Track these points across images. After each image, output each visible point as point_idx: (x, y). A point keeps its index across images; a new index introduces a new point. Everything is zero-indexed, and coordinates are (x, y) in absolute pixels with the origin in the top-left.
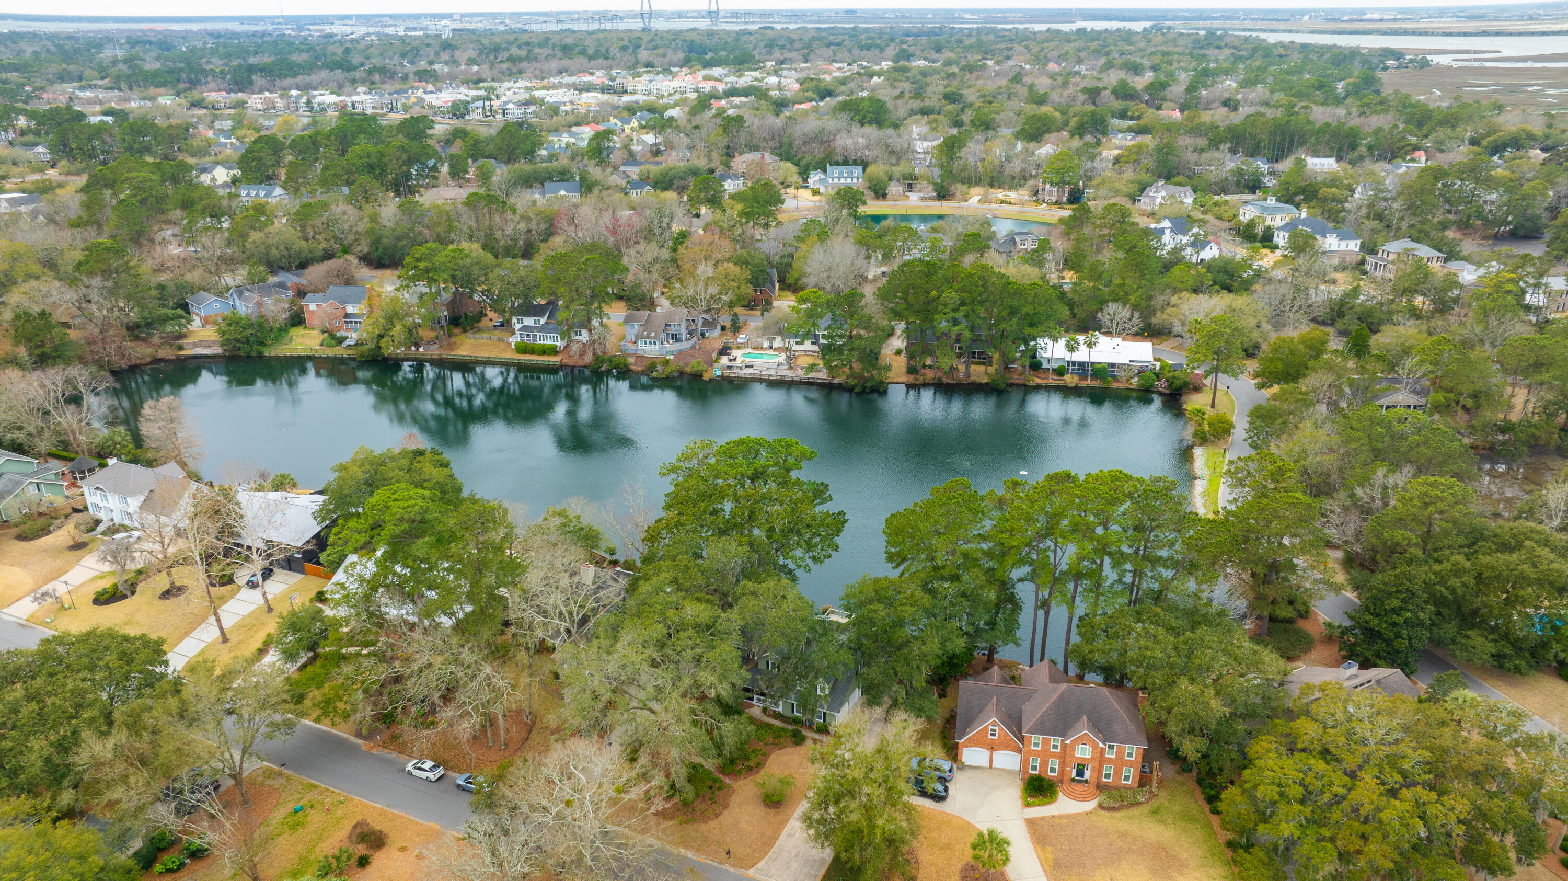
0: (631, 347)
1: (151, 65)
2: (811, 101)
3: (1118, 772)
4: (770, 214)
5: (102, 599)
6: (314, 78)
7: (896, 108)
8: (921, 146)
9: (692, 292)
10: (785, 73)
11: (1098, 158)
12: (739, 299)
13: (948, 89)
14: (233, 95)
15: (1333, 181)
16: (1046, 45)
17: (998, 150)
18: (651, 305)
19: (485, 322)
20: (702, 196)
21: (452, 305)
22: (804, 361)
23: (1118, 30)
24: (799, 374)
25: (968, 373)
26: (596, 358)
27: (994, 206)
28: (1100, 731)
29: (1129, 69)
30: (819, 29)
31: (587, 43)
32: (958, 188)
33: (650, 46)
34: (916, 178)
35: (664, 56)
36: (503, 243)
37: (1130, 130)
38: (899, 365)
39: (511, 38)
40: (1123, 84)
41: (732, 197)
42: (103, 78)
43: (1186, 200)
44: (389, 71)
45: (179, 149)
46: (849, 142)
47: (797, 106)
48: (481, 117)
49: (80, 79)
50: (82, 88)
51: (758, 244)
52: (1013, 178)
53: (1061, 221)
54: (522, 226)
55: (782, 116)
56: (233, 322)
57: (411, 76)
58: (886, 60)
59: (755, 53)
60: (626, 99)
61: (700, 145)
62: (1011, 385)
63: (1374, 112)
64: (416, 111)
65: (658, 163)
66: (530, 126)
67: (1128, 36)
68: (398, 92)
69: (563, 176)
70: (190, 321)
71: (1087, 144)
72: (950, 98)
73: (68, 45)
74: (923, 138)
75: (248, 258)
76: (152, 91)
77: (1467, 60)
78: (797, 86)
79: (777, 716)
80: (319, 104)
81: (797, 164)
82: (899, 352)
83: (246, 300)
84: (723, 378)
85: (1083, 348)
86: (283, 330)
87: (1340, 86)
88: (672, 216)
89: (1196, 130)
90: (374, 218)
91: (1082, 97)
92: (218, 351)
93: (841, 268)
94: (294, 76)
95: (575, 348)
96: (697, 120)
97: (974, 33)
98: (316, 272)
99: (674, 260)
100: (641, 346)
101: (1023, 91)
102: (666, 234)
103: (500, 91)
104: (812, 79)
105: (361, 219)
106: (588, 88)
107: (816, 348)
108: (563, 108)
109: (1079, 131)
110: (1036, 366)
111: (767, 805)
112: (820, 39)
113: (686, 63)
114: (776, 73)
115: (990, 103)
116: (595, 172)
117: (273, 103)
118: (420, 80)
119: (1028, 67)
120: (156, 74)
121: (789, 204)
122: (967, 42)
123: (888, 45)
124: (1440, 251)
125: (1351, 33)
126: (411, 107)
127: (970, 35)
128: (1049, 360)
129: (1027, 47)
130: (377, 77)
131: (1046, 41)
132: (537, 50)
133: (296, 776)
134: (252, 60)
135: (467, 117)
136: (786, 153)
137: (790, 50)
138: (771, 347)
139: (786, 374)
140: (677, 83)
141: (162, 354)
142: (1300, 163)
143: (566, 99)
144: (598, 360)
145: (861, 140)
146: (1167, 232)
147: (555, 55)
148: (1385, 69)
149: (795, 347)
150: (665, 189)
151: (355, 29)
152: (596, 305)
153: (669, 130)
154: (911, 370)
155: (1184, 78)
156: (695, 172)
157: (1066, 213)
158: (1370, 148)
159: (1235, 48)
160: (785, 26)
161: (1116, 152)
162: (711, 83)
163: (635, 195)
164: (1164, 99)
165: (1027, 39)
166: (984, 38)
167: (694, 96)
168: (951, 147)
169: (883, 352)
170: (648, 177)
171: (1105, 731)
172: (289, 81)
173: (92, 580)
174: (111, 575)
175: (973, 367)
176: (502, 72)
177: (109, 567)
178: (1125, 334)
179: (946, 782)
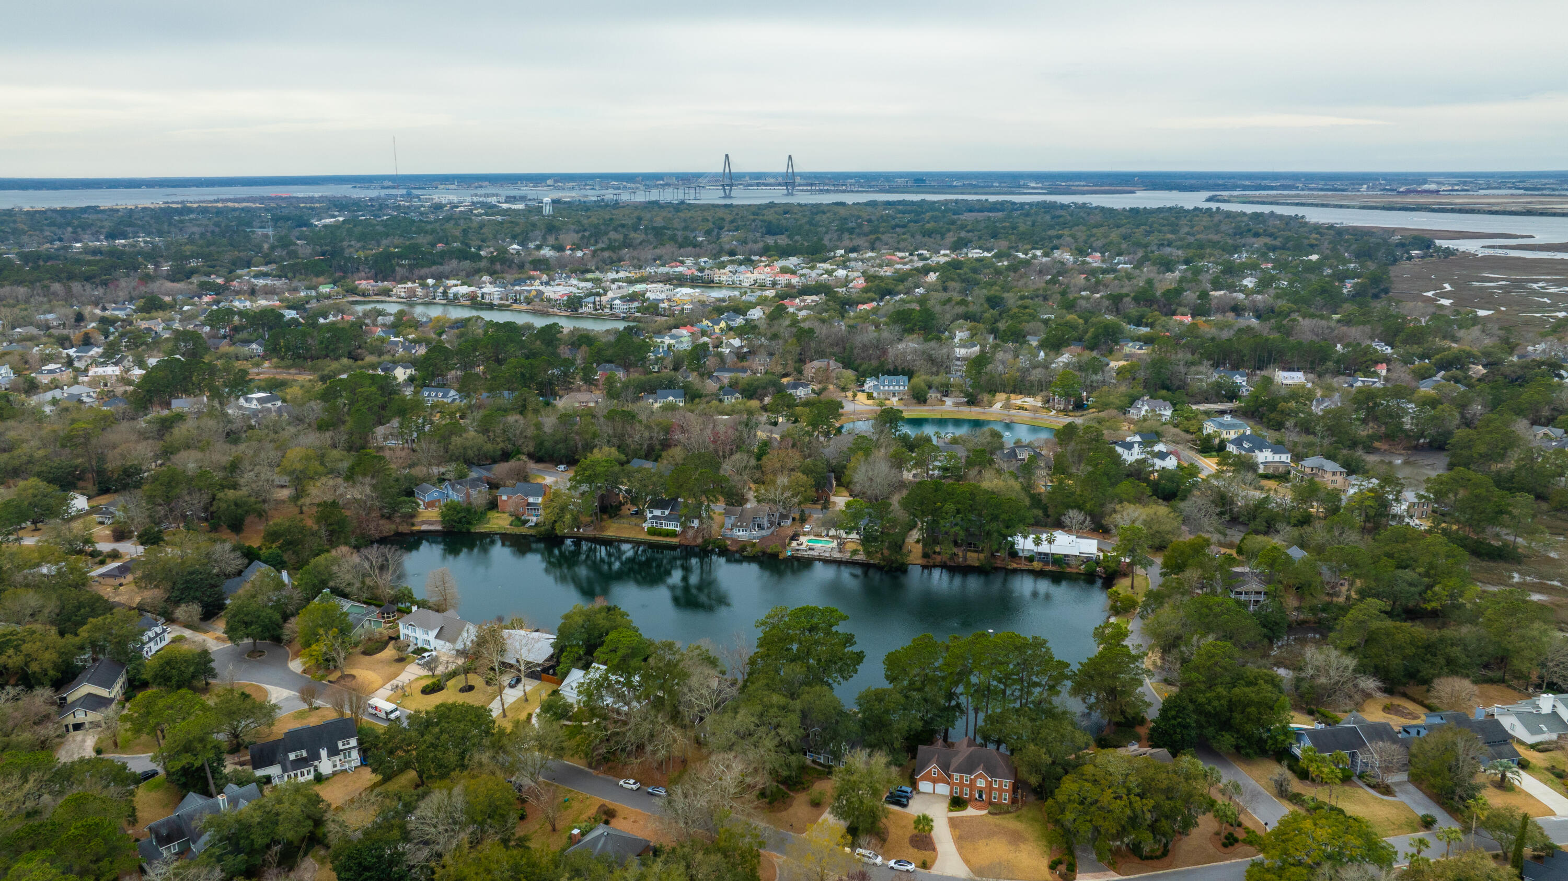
0: (729, 533)
2: (872, 300)
3: (1000, 796)
4: (832, 421)
5: (426, 691)
7: (943, 313)
8: (961, 353)
9: (772, 494)
11: (1102, 371)
12: (805, 499)
13: (993, 290)
17: (1023, 359)
18: (742, 501)
19: (624, 511)
20: (780, 404)
21: (601, 497)
22: (850, 547)
24: (846, 556)
25: (965, 558)
26: (705, 541)
27: (1013, 412)
28: (989, 772)
29: (1161, 265)
31: (675, 224)
32: (986, 395)
33: (732, 226)
34: (951, 387)
35: (746, 241)
36: (632, 446)
37: (1140, 338)
38: (918, 550)
40: (1149, 285)
41: (803, 404)
42: (268, 264)
43: (1164, 414)
44: (508, 260)
45: (360, 347)
46: (900, 350)
47: (860, 307)
48: (589, 310)
49: (249, 264)
51: (820, 452)
52: (1032, 385)
53: (1061, 429)
55: (846, 320)
57: (527, 266)
58: (945, 249)
59: (827, 238)
60: (716, 294)
61: (778, 351)
62: (997, 568)
64: (537, 304)
65: (744, 370)
66: (639, 329)
68: (520, 283)
69: (670, 382)
70: (417, 505)
71: (1096, 356)
72: (993, 302)
74: (963, 345)
75: (452, 457)
78: (861, 282)
79: (820, 764)
80: (454, 294)
82: (917, 542)
83: (457, 491)
84: (792, 556)
86: (484, 514)
87: (1348, 287)
88: (757, 424)
89: (1189, 345)
91: (1106, 304)
92: (438, 527)
93: (879, 478)
94: (429, 266)
95: (691, 533)
96: (775, 327)
99: (759, 467)
100: (736, 532)
102: (753, 441)
103: (606, 283)
104: (875, 274)
105: (529, 427)
106: (680, 281)
107: (859, 537)
108: (662, 306)
109: (1092, 344)
110: (1013, 555)
111: (812, 805)
112: (887, 218)
113: (764, 251)
116: (695, 379)
118: (535, 270)
119: (1071, 259)
121: (848, 408)
123: (949, 229)
124: (1346, 467)
128: (1022, 551)
129: (1075, 234)
132: (632, 235)
133: (561, 786)
135: (580, 311)
136: (847, 361)
137: (859, 235)
138: (827, 535)
139: (837, 555)
140: (757, 275)
141: (400, 529)
142: (1271, 377)
144: (706, 542)
145: (910, 347)
146: (1136, 445)
148: (1410, 258)
149: (845, 536)
150: (750, 397)
152: (704, 500)
153: (752, 334)
154: (925, 555)
156: (771, 378)
157: (1065, 421)
158: (1338, 362)
159: (1272, 233)
161: (1122, 363)
162: (787, 276)
163: (727, 401)
164: (1181, 303)
167: (772, 293)
168: (979, 364)
169: (907, 540)
170: (736, 383)
171: (991, 771)
172: (424, 271)
173: (417, 679)
174: (427, 676)
175: (969, 554)
176: (604, 261)
177: (425, 672)
178: (1080, 532)
179: (908, 798)
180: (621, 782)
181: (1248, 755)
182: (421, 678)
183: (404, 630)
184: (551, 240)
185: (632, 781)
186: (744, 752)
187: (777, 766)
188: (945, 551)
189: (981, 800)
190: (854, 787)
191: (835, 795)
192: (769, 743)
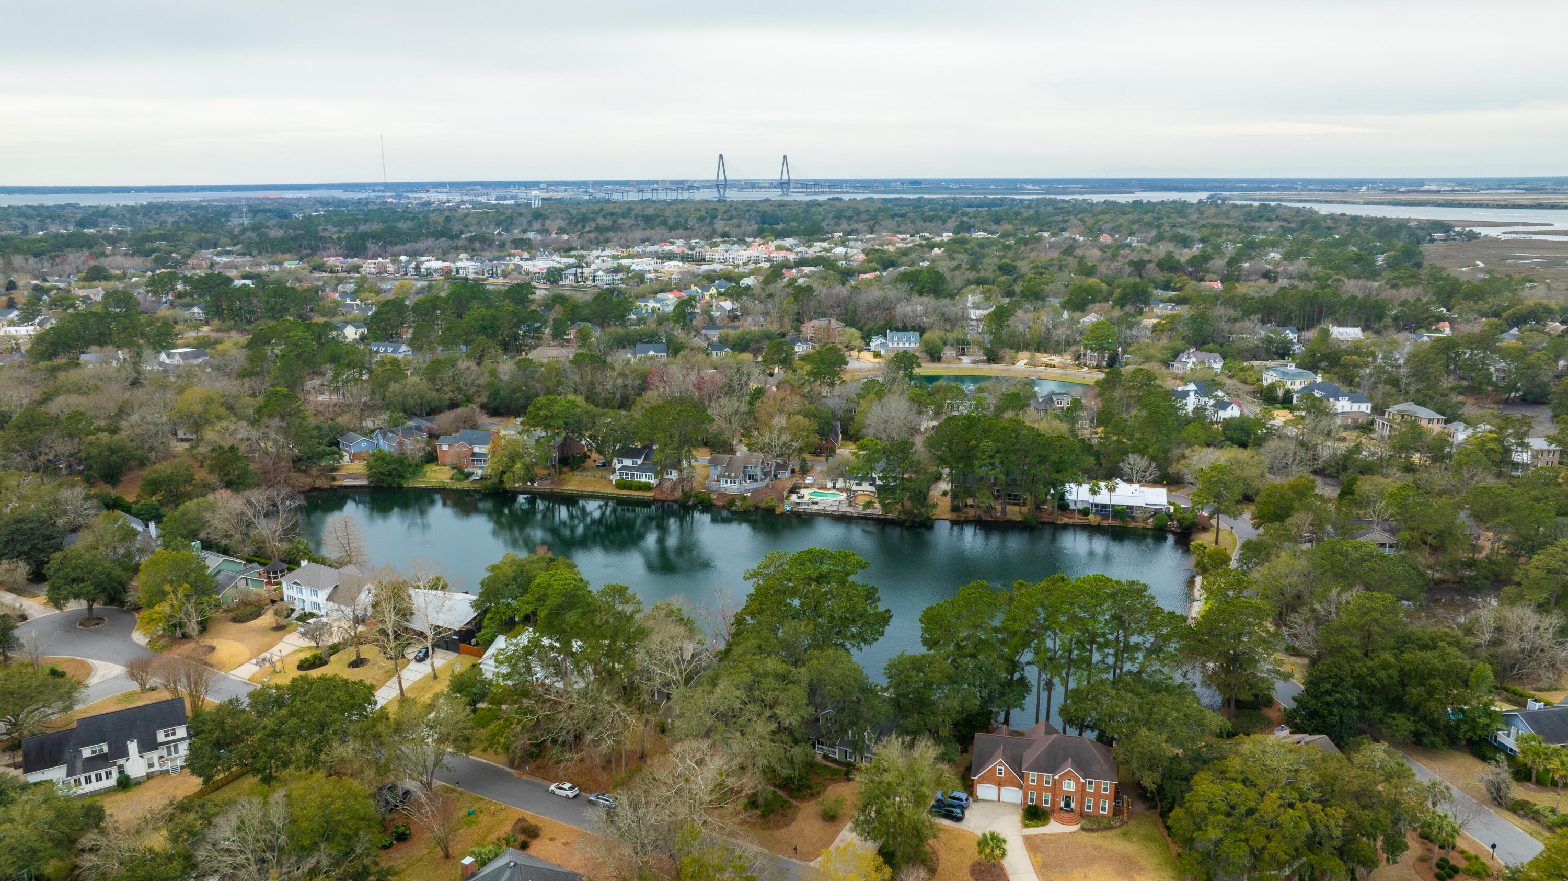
0: (714, 486)
1: (276, 233)
2: (875, 271)
3: (1097, 804)
4: (836, 374)
5: (306, 665)
6: (422, 245)
7: (953, 278)
8: (975, 314)
9: (767, 440)
10: (852, 243)
11: (1136, 328)
12: (807, 447)
13: (1004, 261)
14: (349, 260)
15: (1356, 348)
16: (1101, 217)
17: (1045, 318)
18: (732, 451)
19: (589, 463)
20: (775, 357)
21: (562, 447)
22: (862, 500)
23: (1174, 202)
24: (858, 510)
25: (1004, 511)
26: (685, 494)
27: (1039, 369)
28: (1081, 770)
29: (1178, 242)
30: (885, 200)
31: (667, 213)
32: (1008, 353)
33: (726, 216)
34: (968, 343)
35: (739, 226)
36: (603, 396)
37: (1170, 300)
38: (945, 504)
39: (597, 208)
40: (1169, 256)
41: (802, 358)
42: (235, 245)
43: (1214, 366)
44: (488, 239)
45: (312, 310)
46: (909, 309)
47: (862, 276)
48: (572, 283)
49: (215, 246)
50: (219, 254)
51: (824, 400)
52: (1058, 343)
53: (1097, 383)
54: (620, 382)
55: (848, 285)
56: (380, 458)
57: (508, 244)
58: (947, 231)
59: (824, 224)
60: (705, 267)
61: (774, 311)
62: (1043, 523)
63: (1405, 285)
64: (516, 279)
65: (736, 328)
66: (620, 292)
67: (1181, 208)
68: (498, 259)
69: (651, 339)
70: (342, 457)
71: (1127, 314)
72: (1004, 269)
73: (201, 214)
74: (977, 306)
75: (387, 406)
76: (279, 257)
77: (1516, 233)
78: (862, 257)
79: (835, 761)
80: (427, 269)
81: (860, 329)
82: (945, 494)
83: (389, 440)
84: (791, 511)
85: (1104, 492)
86: (419, 466)
87: (1380, 260)
88: (749, 375)
89: (1230, 301)
90: (493, 373)
91: (1128, 269)
92: (365, 482)
93: (896, 421)
94: (404, 243)
95: (667, 485)
96: (770, 289)
97: (1034, 205)
98: (445, 419)
99: (750, 413)
100: (723, 485)
101: (1072, 262)
102: (744, 390)
103: (590, 259)
104: (877, 251)
105: (483, 374)
106: (670, 257)
107: (873, 489)
108: (648, 276)
109: (1122, 302)
110: (1063, 506)
111: (825, 820)
112: (885, 210)
113: (759, 234)
114: (843, 243)
115: (1041, 274)
116: (680, 334)
117: (385, 267)
118: (516, 249)
119: (1082, 239)
120: (282, 241)
121: (853, 365)
122: (1025, 215)
123: (950, 217)
124: (1442, 414)
125: (1406, 205)
126: (509, 273)
127: (1029, 207)
128: (1075, 503)
129: (1081, 220)
130: (477, 245)
131: (1103, 213)
132: (621, 221)
133: (467, 792)
134: (362, 228)
135: (560, 283)
136: (850, 320)
137: (857, 222)
138: (834, 488)
139: (847, 509)
140: (751, 253)
141: (319, 483)
142: (1326, 333)
143: (650, 268)
145: (919, 308)
146: (1192, 394)
147: (638, 226)
148: (1433, 240)
149: (855, 488)
150: (742, 351)
151: (450, 197)
152: (686, 448)
153: (745, 298)
154: (955, 509)
155: (1230, 249)
156: (768, 336)
157: (1102, 376)
158: (1396, 319)
159: (1285, 220)
160: (852, 197)
161: (1155, 321)
162: (783, 253)
163: (715, 355)
164: (1207, 271)
165: (1084, 211)
166: (1042, 210)
167: (766, 265)
168: (1000, 316)
169: (931, 493)
170: (727, 340)
171: (1084, 768)
172: (399, 248)
173: (295, 652)
174: (310, 648)
175: (1009, 508)
176: (590, 241)
177: (307, 643)
178: (1144, 481)
179: (963, 809)
180: (553, 787)
181: (1433, 745)
182: (301, 650)
183: (288, 591)
184: (537, 225)
185: (567, 785)
186: (725, 740)
187: (773, 762)
188: (981, 502)
189: (1066, 810)
190: (889, 791)
191: (860, 804)
192: (762, 728)
